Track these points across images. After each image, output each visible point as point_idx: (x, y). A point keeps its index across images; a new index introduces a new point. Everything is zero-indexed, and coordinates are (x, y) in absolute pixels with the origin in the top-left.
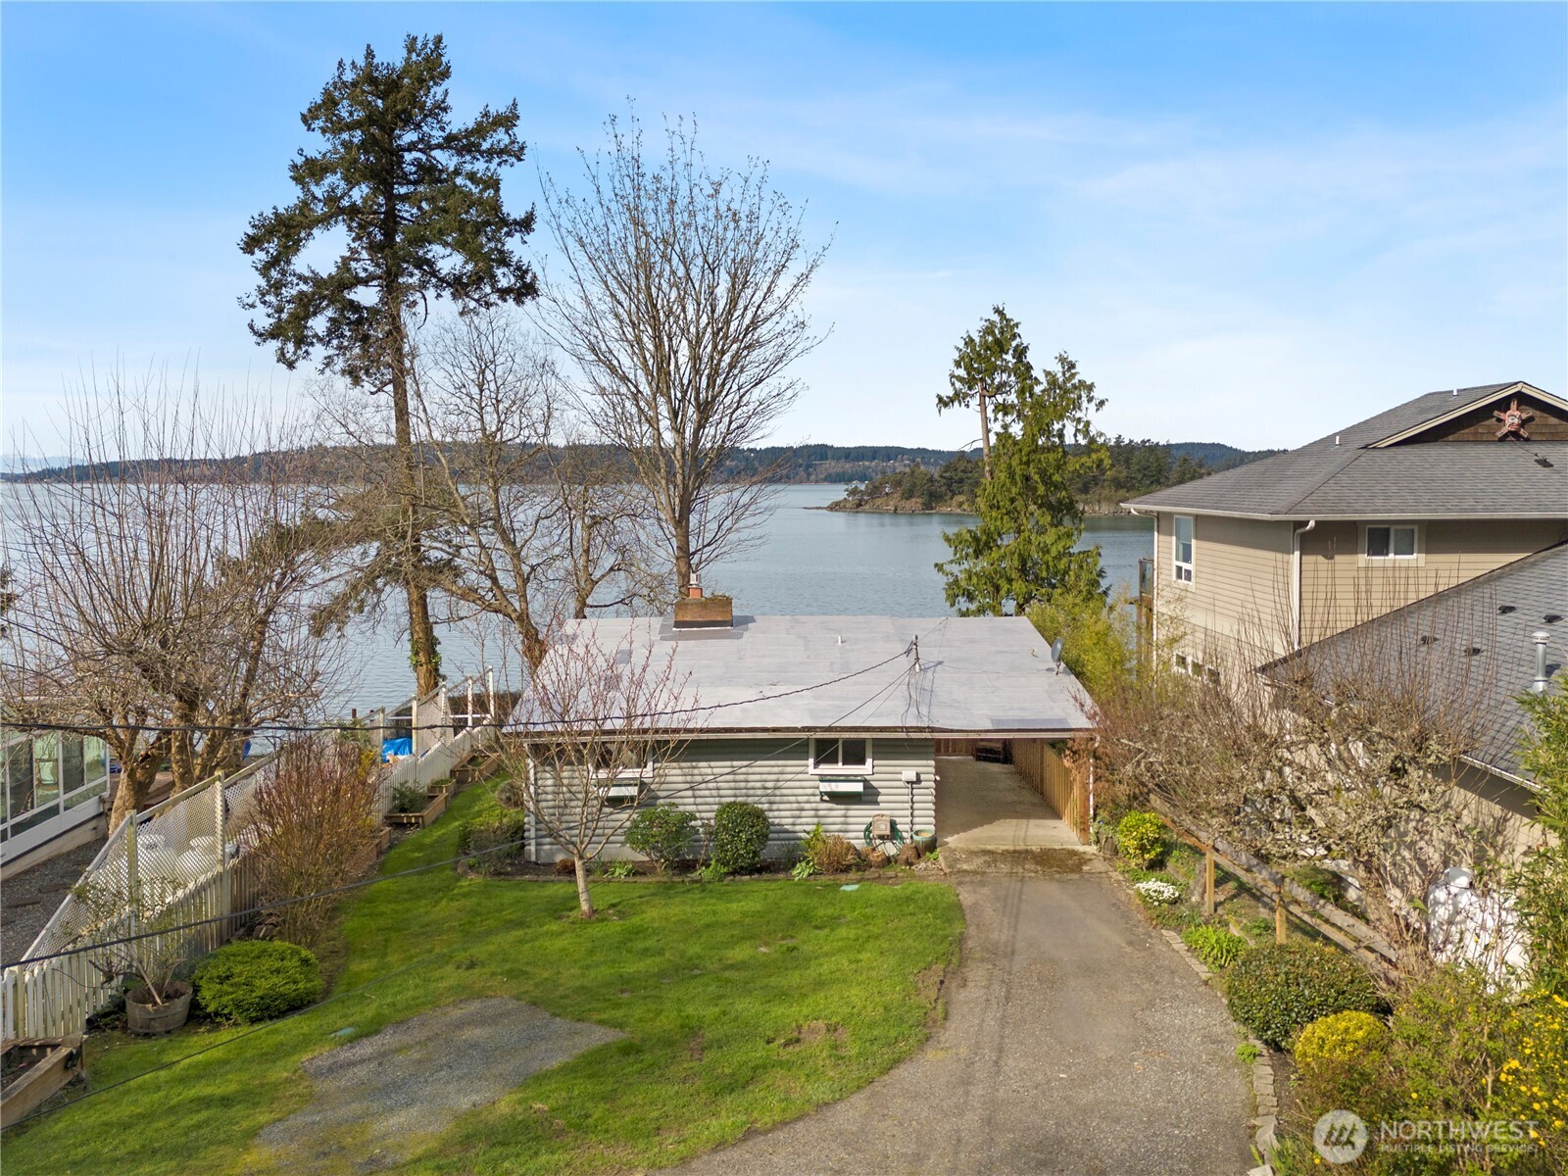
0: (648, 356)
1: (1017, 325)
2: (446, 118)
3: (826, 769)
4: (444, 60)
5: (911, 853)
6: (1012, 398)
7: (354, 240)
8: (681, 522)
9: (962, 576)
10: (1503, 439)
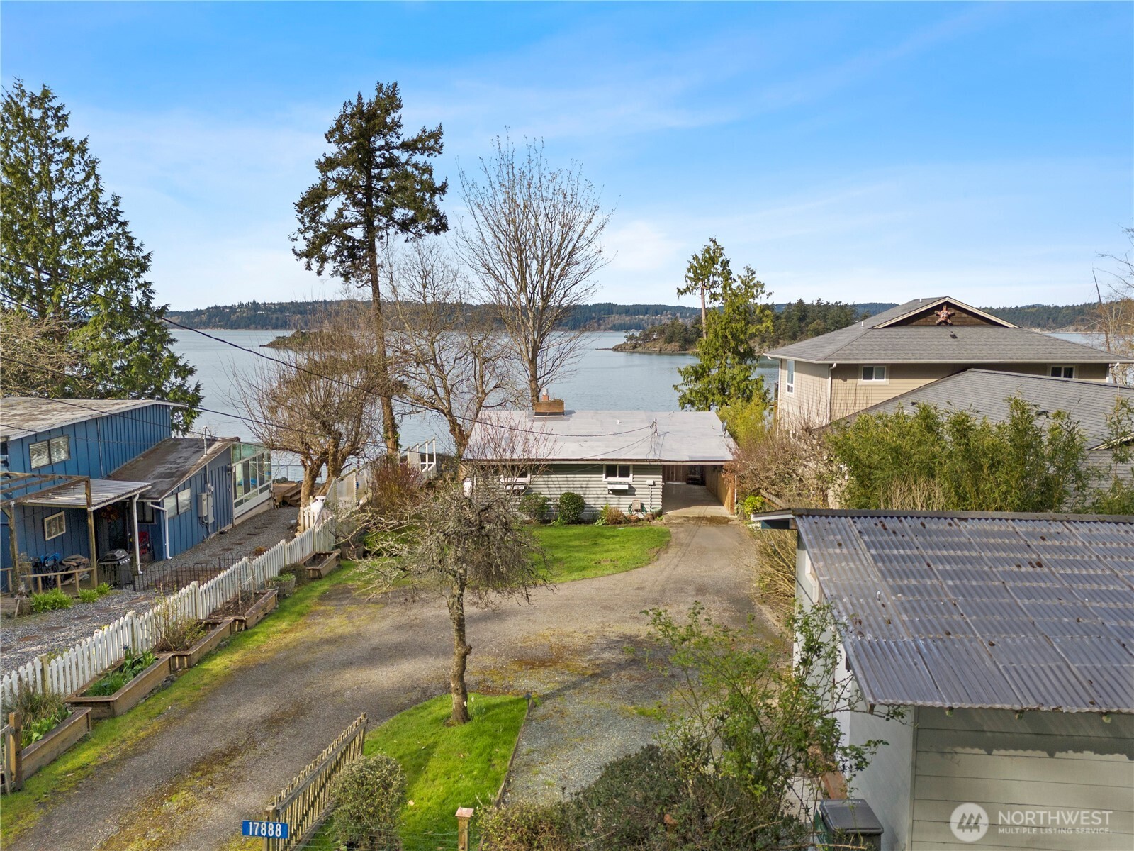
0: (515, 270)
1: (723, 249)
2: (400, 131)
3: (611, 479)
4: (398, 97)
5: (650, 517)
6: (719, 291)
7: (346, 199)
8: (533, 361)
9: (688, 392)
10: (939, 324)
